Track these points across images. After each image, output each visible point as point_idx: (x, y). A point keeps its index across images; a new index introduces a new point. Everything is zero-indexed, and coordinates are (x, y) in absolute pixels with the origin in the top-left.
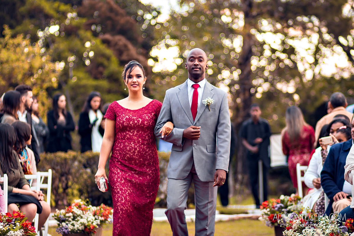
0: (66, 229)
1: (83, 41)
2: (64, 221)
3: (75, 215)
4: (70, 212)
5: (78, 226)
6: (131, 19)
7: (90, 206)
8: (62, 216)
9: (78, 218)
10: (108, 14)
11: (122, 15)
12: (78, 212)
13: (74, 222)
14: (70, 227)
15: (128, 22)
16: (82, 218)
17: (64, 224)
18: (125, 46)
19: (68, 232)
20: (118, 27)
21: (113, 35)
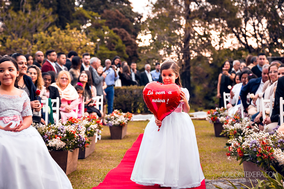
0: (111, 124)
1: (104, 31)
2: (110, 120)
3: (115, 118)
4: (113, 116)
5: (117, 123)
6: (128, 20)
7: (122, 113)
8: (109, 118)
9: (117, 119)
10: (116, 17)
11: (124, 18)
12: (117, 116)
13: (115, 121)
14: (113, 123)
15: (126, 21)
16: (118, 118)
17: (110, 122)
18: (125, 34)
19: (112, 126)
20: (122, 24)
21: (119, 28)
